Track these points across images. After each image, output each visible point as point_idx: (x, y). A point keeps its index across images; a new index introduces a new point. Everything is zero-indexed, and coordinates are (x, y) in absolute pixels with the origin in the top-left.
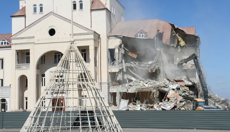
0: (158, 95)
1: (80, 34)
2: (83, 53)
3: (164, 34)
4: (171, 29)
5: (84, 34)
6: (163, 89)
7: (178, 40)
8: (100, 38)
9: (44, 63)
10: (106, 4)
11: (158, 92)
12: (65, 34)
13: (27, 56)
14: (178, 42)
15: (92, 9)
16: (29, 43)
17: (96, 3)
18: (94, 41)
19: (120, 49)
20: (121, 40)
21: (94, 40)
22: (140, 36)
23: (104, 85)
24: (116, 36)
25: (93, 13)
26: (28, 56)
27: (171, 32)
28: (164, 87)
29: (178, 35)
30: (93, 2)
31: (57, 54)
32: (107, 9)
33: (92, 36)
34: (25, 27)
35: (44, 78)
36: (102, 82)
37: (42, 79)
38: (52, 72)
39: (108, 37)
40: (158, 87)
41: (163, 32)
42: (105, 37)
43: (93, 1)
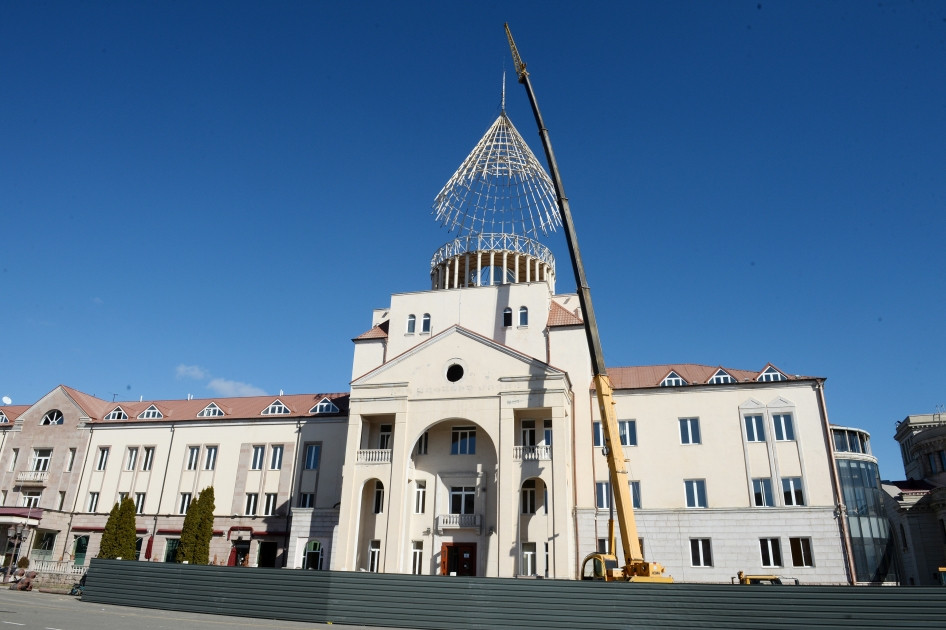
2: (528, 430)
9: (426, 452)
12: (487, 377)
13: (383, 433)
15: (553, 324)
16: (396, 398)
17: (558, 315)
21: (565, 393)
23: (585, 516)
25: (553, 334)
26: (386, 434)
31: (460, 432)
34: (384, 361)
35: (422, 490)
36: (579, 506)
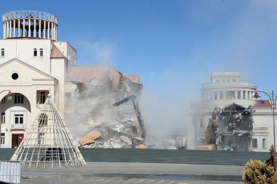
0: (107, 133)
1: (42, 80)
2: (43, 95)
3: (114, 81)
4: (119, 77)
5: (45, 80)
6: (111, 128)
7: (125, 86)
8: (59, 83)
9: (5, 103)
10: (63, 52)
11: (107, 131)
12: (27, 79)
14: (125, 88)
15: (52, 57)
17: (55, 52)
18: (54, 87)
19: (76, 93)
20: (77, 86)
21: (55, 85)
22: (93, 82)
24: (72, 82)
25: (52, 60)
27: (120, 79)
28: (113, 127)
29: (125, 82)
30: (52, 51)
31: (17, 95)
32: (65, 58)
33: (53, 82)
35: (3, 116)
37: (2, 117)
38: (12, 111)
39: (66, 82)
40: (107, 127)
41: (113, 79)
42: (63, 82)
43: (52, 49)
